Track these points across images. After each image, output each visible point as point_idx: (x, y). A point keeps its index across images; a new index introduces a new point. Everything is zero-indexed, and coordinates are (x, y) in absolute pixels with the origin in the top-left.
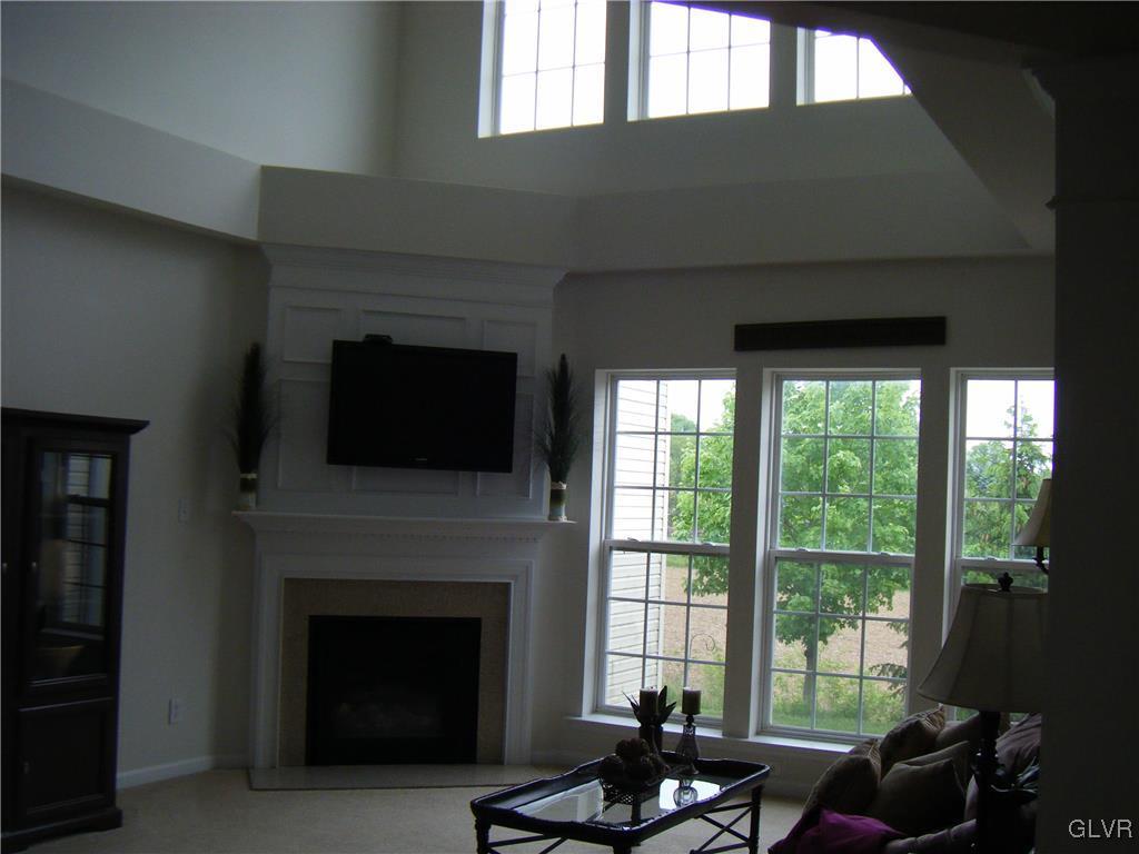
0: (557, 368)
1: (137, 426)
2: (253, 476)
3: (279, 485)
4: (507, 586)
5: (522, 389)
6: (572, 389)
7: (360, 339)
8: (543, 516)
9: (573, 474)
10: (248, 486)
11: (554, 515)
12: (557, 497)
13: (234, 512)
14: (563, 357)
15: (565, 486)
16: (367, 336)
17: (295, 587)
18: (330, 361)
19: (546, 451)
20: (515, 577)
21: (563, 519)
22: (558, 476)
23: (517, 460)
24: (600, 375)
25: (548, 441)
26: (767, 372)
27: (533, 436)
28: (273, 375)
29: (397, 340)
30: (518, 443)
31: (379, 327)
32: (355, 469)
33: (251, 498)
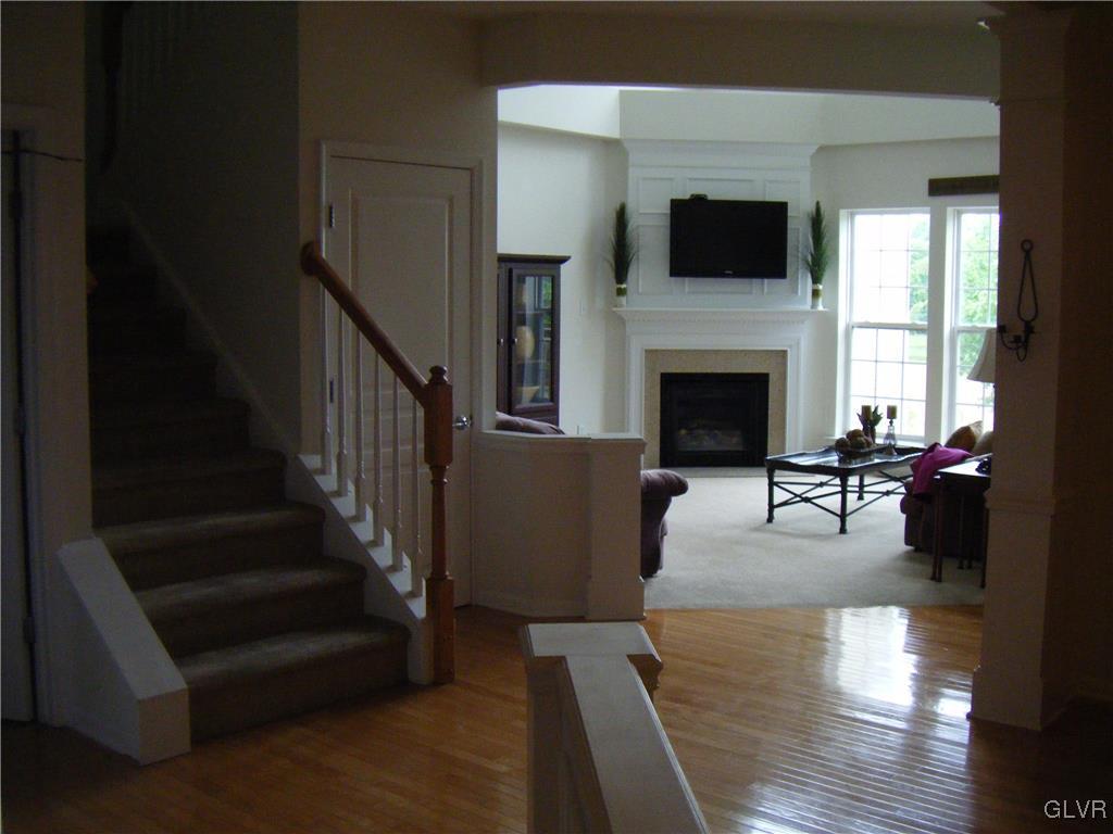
0: (814, 210)
1: (563, 260)
2: (623, 286)
3: (640, 290)
4: (785, 352)
5: (791, 225)
6: (824, 223)
7: (687, 197)
8: (808, 306)
9: (826, 277)
10: (621, 292)
11: (814, 306)
12: (816, 293)
13: (615, 309)
14: (818, 203)
15: (821, 287)
16: (692, 195)
17: (651, 355)
18: (669, 212)
19: (808, 264)
20: (790, 346)
21: (820, 308)
22: (816, 280)
23: (790, 270)
24: (843, 213)
25: (810, 259)
26: (950, 210)
27: (800, 255)
28: (634, 222)
29: (710, 198)
30: (789, 259)
31: (699, 190)
32: (687, 279)
33: (623, 300)
